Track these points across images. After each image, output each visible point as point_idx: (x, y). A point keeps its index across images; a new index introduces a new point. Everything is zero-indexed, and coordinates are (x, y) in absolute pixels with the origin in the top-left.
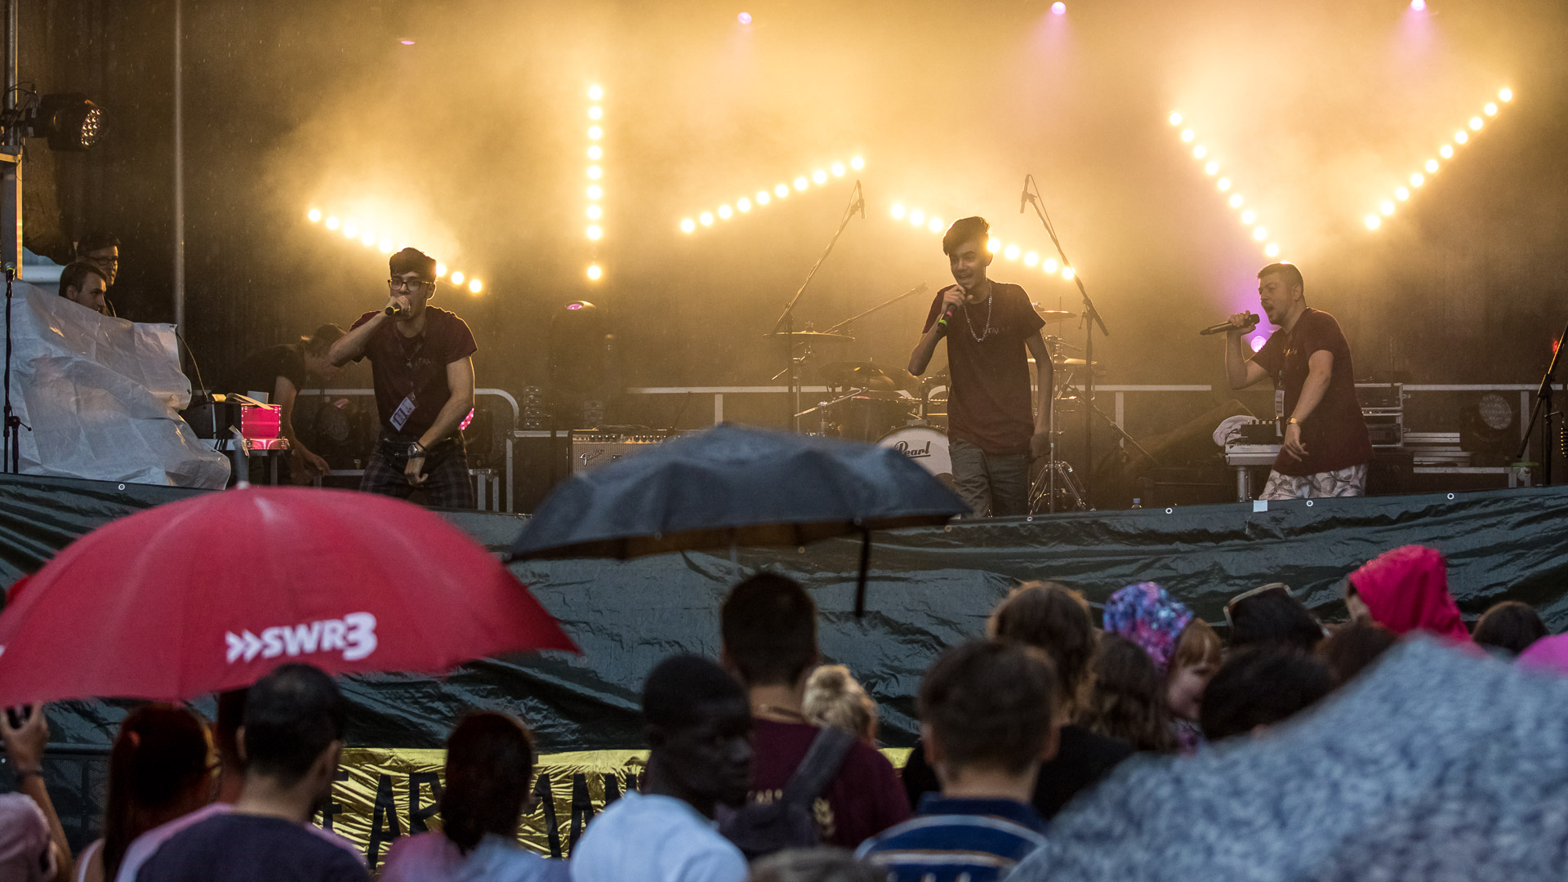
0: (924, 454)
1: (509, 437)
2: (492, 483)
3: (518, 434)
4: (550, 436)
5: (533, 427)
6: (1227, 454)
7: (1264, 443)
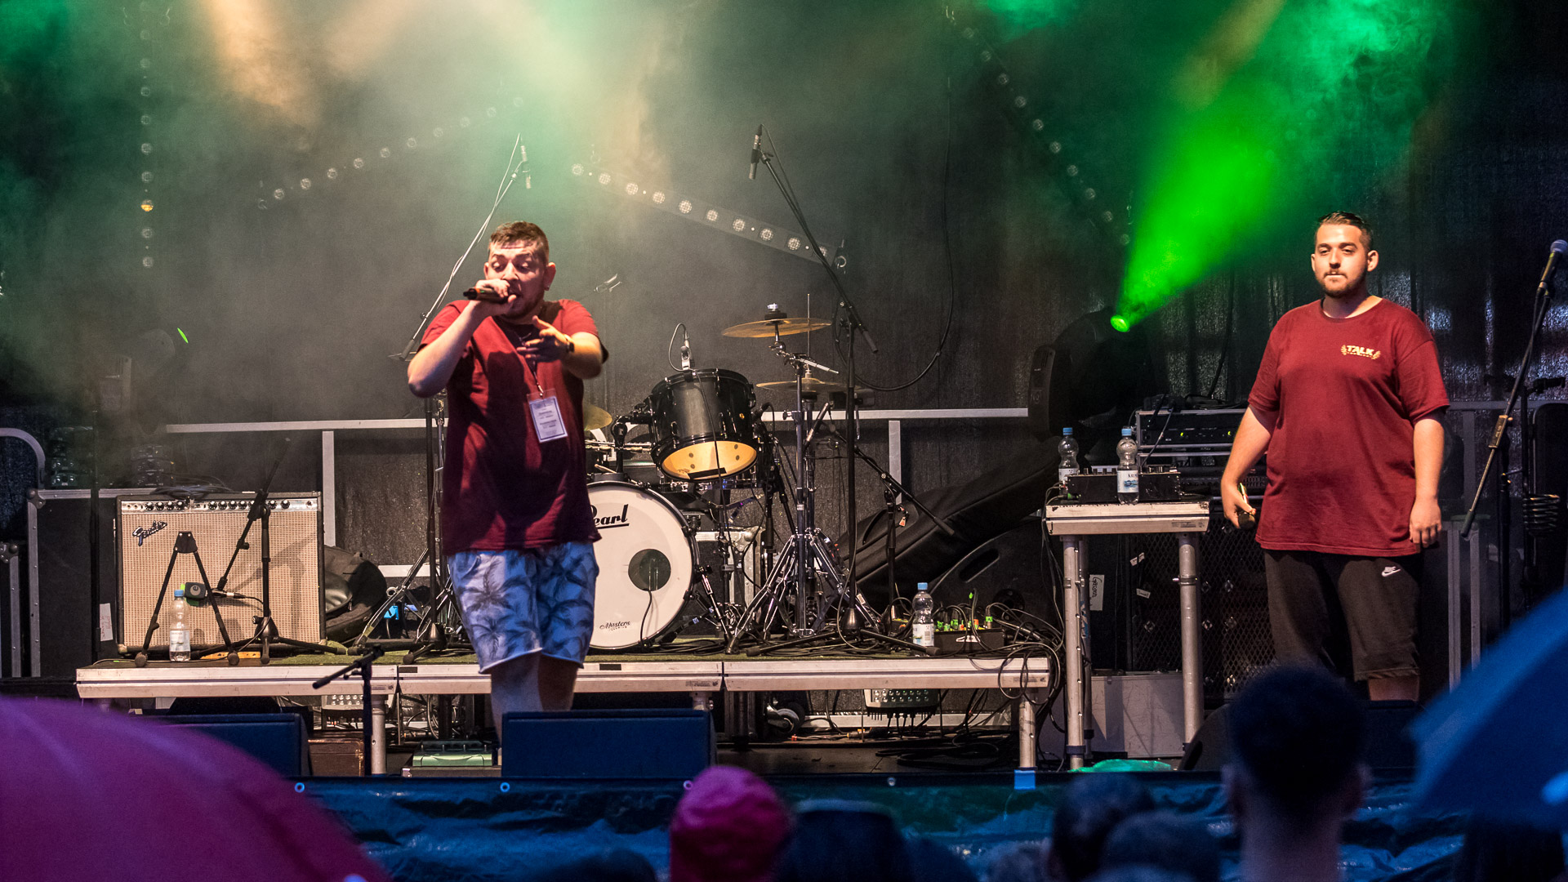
0: (620, 522)
1: (31, 499)
2: (8, 564)
3: (44, 494)
4: (89, 496)
5: (66, 484)
6: (1049, 519)
7: (1101, 503)
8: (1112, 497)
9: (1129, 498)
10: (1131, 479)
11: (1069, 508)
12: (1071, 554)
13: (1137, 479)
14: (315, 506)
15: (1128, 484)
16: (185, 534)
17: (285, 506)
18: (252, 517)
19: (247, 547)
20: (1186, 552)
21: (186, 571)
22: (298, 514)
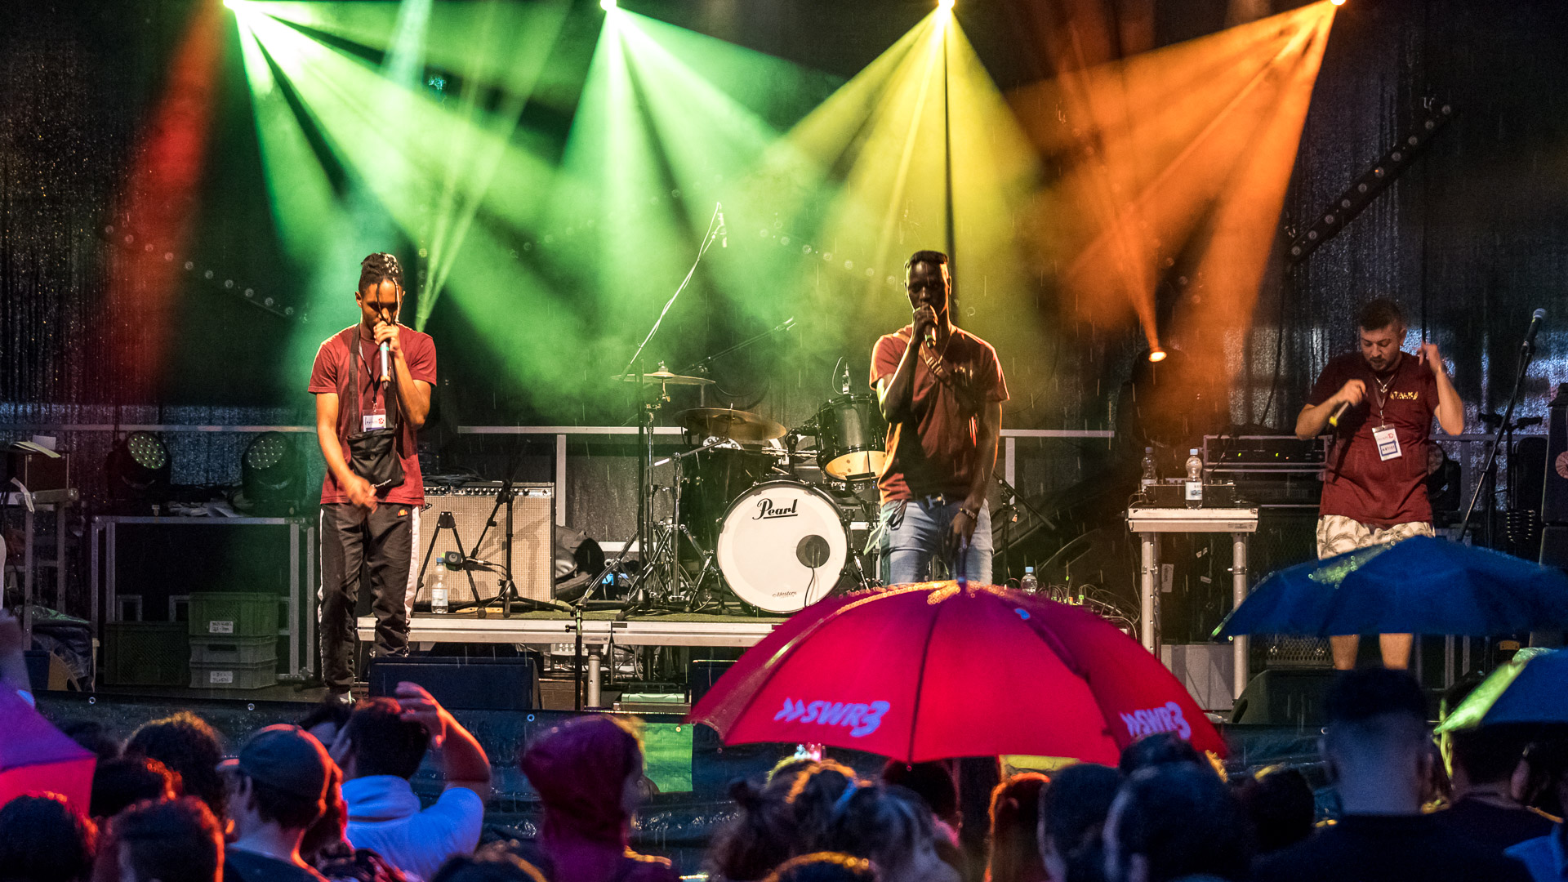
0: (790, 513)
6: (1131, 519)
7: (1172, 507)
8: (1182, 503)
9: (1194, 505)
10: (1197, 489)
11: (1147, 511)
12: (1147, 548)
13: (1201, 489)
14: (549, 494)
15: (1194, 493)
16: (446, 513)
17: (526, 494)
18: (499, 501)
19: (494, 524)
20: (1239, 548)
21: (446, 543)
22: (535, 500)
